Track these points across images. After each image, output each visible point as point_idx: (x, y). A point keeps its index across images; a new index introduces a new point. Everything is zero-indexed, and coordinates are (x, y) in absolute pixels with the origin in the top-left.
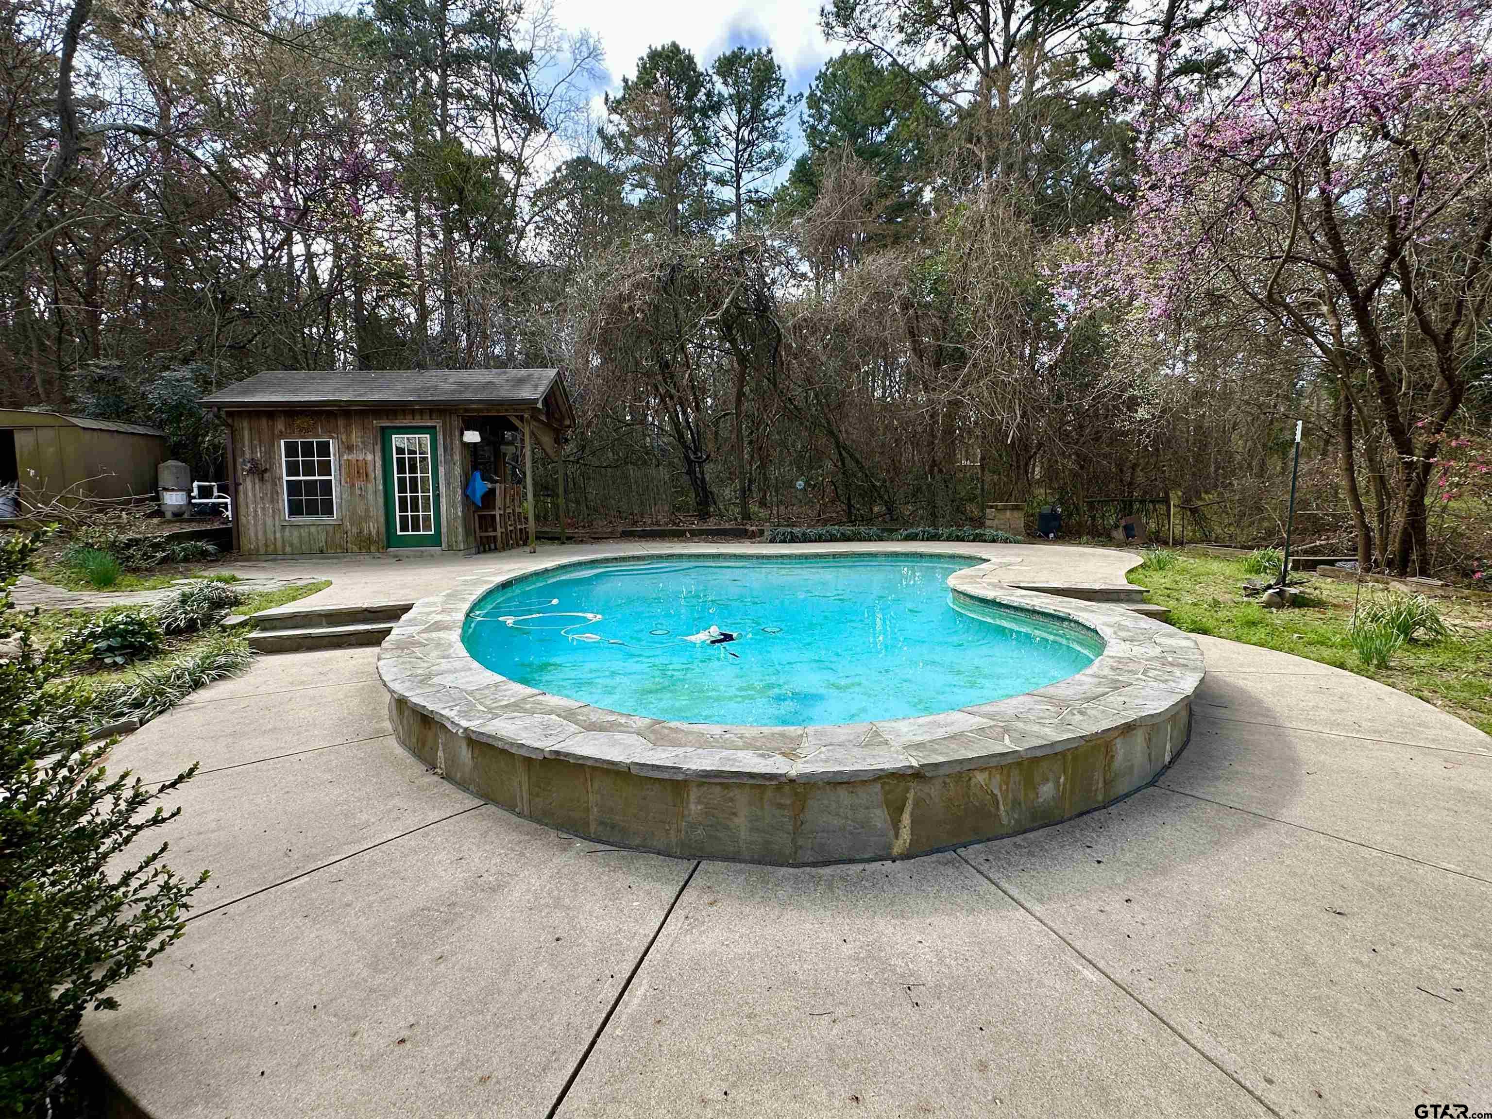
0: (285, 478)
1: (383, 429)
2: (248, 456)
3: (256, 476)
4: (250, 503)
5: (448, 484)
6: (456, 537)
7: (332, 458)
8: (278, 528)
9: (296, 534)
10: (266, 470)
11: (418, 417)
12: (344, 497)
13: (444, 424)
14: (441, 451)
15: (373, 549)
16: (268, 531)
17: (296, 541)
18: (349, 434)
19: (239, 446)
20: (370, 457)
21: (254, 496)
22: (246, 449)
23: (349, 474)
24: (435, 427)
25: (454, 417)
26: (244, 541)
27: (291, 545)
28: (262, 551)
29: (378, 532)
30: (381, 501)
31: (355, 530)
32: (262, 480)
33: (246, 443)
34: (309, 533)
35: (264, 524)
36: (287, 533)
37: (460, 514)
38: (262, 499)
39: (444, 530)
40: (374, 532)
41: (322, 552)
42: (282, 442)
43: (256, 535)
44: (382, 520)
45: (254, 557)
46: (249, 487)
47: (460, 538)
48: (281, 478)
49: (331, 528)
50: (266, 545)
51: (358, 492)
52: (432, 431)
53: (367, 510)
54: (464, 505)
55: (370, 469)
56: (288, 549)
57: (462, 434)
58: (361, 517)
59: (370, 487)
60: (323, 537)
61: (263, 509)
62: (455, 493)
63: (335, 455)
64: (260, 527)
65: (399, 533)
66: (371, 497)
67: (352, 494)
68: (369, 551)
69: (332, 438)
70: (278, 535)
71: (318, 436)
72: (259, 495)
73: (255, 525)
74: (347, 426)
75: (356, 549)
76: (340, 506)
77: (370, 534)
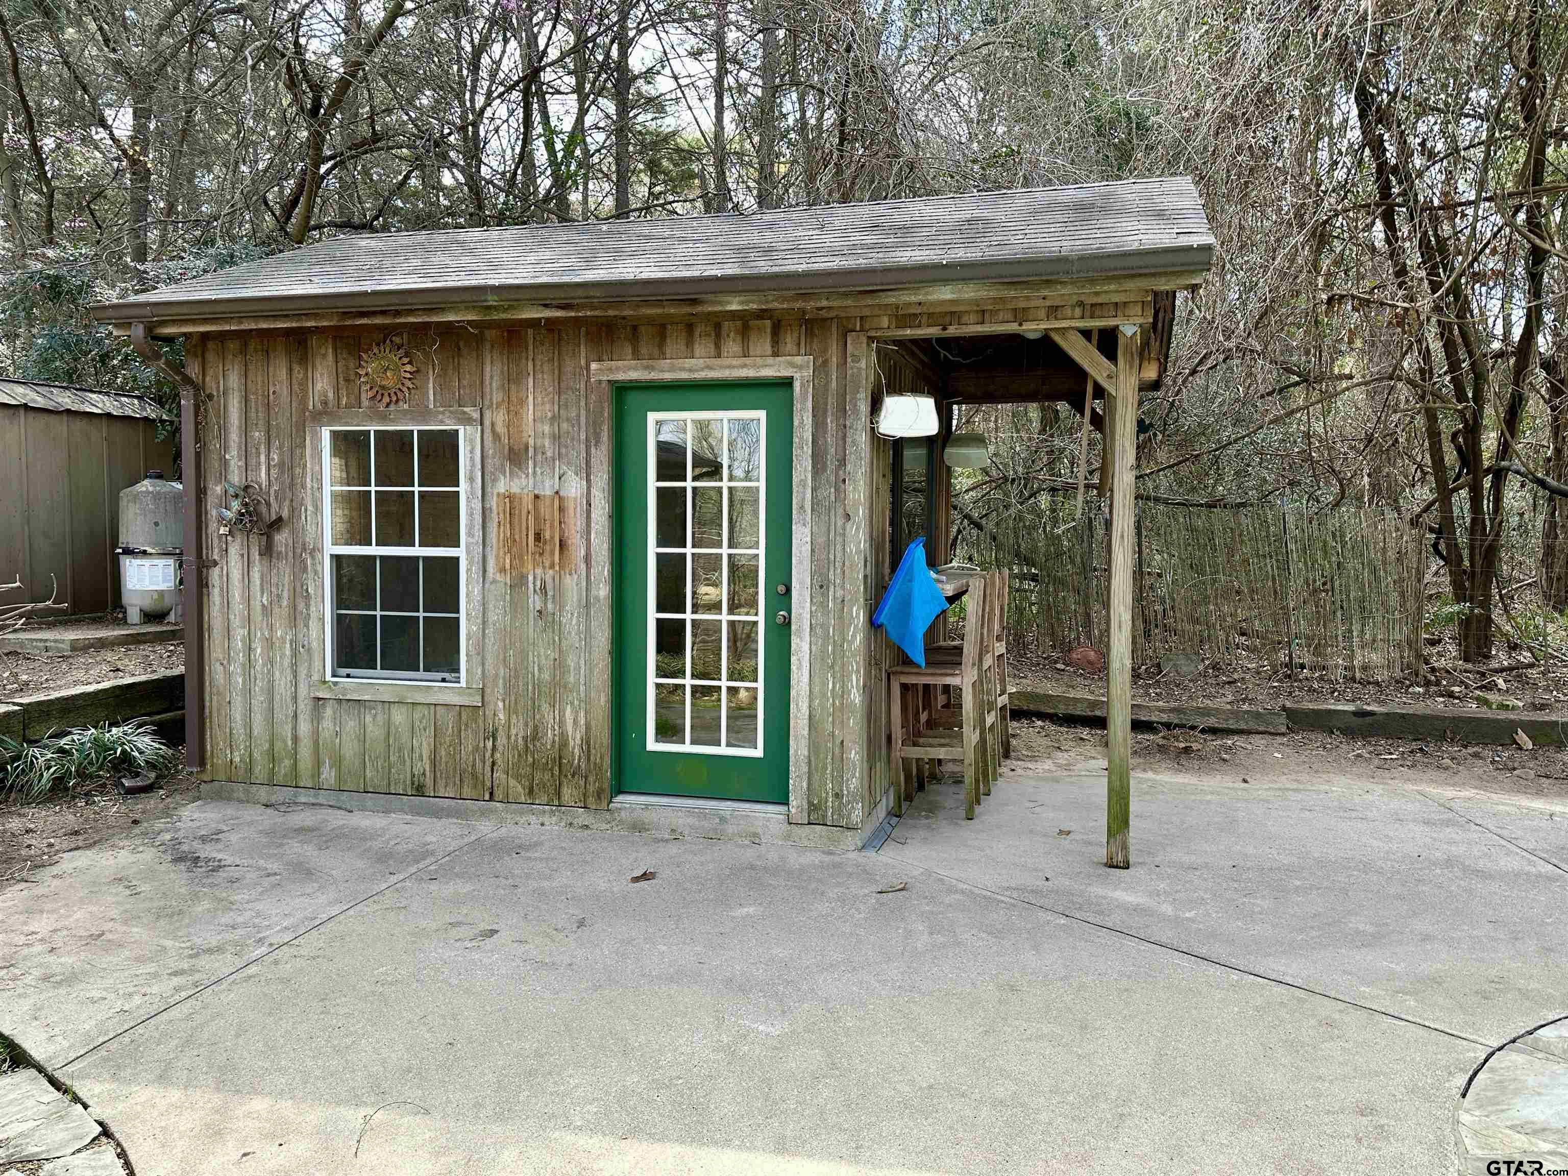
0: (331, 549)
1: (621, 390)
2: (236, 477)
3: (254, 538)
4: (236, 622)
5: (821, 586)
6: (839, 779)
7: (463, 488)
8: (304, 707)
9: (351, 725)
10: (277, 524)
11: (732, 346)
12: (492, 617)
13: (821, 368)
14: (802, 469)
15: (568, 793)
16: (279, 716)
17: (350, 749)
18: (514, 408)
19: (215, 445)
20: (574, 488)
21: (248, 600)
22: (233, 456)
23: (511, 544)
24: (786, 384)
25: (857, 346)
26: (216, 741)
27: (338, 762)
28: (260, 772)
29: (587, 741)
30: (602, 637)
31: (518, 730)
32: (268, 551)
33: (234, 437)
34: (388, 723)
35: (270, 691)
36: (327, 725)
37: (856, 697)
38: (266, 610)
39: (798, 748)
40: (575, 738)
41: (419, 790)
42: (326, 434)
43: (249, 726)
44: (602, 700)
45: (239, 790)
46: (236, 575)
47: (854, 782)
48: (316, 550)
49: (451, 717)
50: (272, 757)
51: (535, 602)
52: (778, 394)
53: (559, 665)
54: (872, 662)
55: (575, 523)
56: (328, 775)
57: (876, 406)
58: (538, 685)
59: (572, 584)
60: (424, 745)
61: (269, 643)
62: (843, 623)
63: (471, 480)
64: (259, 699)
65: (652, 745)
66: (571, 620)
67: (516, 606)
68: (556, 800)
69: (467, 421)
70: (304, 728)
71: (424, 414)
72: (260, 599)
73: (248, 692)
74: (513, 379)
75: (518, 789)
76: (480, 649)
77: (564, 744)
